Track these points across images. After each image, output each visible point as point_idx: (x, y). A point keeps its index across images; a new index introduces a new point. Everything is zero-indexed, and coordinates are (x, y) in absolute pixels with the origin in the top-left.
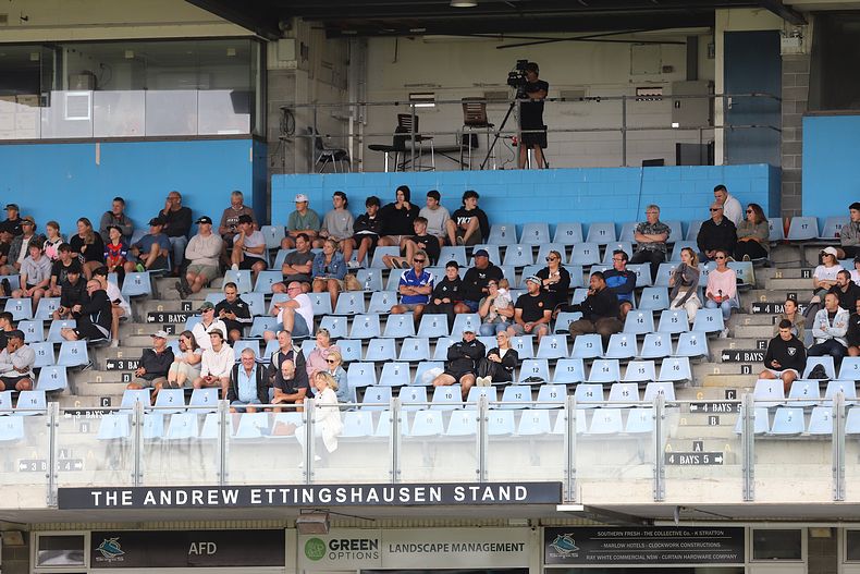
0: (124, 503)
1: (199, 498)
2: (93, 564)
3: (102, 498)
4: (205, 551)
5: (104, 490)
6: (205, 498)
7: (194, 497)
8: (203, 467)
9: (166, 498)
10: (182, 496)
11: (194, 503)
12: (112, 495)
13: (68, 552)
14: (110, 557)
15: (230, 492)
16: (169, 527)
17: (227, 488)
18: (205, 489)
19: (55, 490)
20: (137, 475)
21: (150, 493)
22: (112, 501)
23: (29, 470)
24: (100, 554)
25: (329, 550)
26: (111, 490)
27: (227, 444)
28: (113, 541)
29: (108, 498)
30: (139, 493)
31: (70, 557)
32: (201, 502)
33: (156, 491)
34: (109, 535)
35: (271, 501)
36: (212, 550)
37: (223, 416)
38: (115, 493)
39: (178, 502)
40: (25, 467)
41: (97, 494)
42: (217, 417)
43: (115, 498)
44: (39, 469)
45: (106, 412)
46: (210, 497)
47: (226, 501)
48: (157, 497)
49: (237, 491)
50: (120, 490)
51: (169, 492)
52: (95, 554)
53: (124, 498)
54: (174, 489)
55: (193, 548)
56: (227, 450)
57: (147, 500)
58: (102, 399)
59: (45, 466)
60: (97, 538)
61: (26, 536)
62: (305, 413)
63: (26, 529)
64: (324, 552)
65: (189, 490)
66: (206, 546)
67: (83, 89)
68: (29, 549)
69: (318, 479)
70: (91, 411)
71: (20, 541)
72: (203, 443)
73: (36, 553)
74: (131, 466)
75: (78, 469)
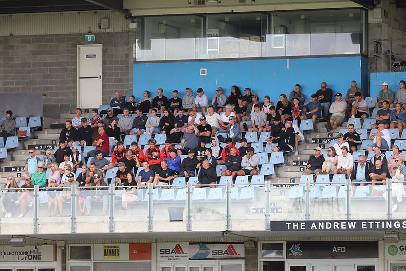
0: (302, 228)
1: (337, 226)
2: (288, 257)
3: (291, 226)
4: (340, 251)
5: (292, 222)
6: (340, 226)
7: (335, 225)
8: (339, 211)
9: (321, 226)
10: (329, 225)
11: (335, 228)
12: (296, 224)
13: (277, 251)
14: (295, 254)
15: (352, 223)
16: (323, 239)
17: (350, 221)
18: (340, 222)
19: (269, 222)
20: (308, 215)
21: (314, 223)
22: (296, 227)
23: (257, 212)
24: (291, 252)
25: (399, 251)
26: (296, 222)
27: (350, 200)
28: (297, 246)
29: (294, 226)
30: (308, 223)
31: (277, 253)
32: (338, 228)
33: (317, 222)
34: (295, 243)
35: (371, 227)
36: (343, 250)
37: (348, 187)
38: (297, 223)
39: (327, 228)
40: (255, 211)
41: (289, 224)
42: (345, 188)
43: (297, 226)
44: (261, 212)
45: (293, 185)
46: (342, 225)
47: (350, 227)
48: (317, 226)
49: (355, 223)
50: (299, 222)
51: (323, 223)
52: (288, 252)
53: (302, 226)
54: (325, 222)
55: (335, 249)
56: (350, 203)
57: (312, 227)
58: (291, 179)
59: (265, 211)
60: (289, 244)
61: (256, 243)
62: (387, 186)
63: (256, 240)
64: (397, 252)
65: (332, 222)
66: (341, 249)
67: (281, 33)
68: (257, 249)
69: (393, 217)
70: (285, 185)
71: (253, 246)
72: (339, 200)
73: (261, 252)
74: (304, 211)
75: (280, 212)
